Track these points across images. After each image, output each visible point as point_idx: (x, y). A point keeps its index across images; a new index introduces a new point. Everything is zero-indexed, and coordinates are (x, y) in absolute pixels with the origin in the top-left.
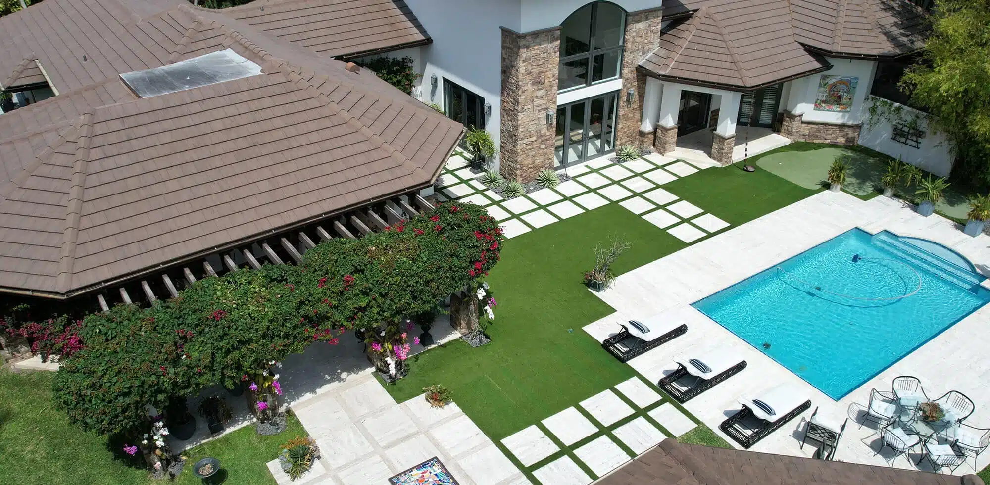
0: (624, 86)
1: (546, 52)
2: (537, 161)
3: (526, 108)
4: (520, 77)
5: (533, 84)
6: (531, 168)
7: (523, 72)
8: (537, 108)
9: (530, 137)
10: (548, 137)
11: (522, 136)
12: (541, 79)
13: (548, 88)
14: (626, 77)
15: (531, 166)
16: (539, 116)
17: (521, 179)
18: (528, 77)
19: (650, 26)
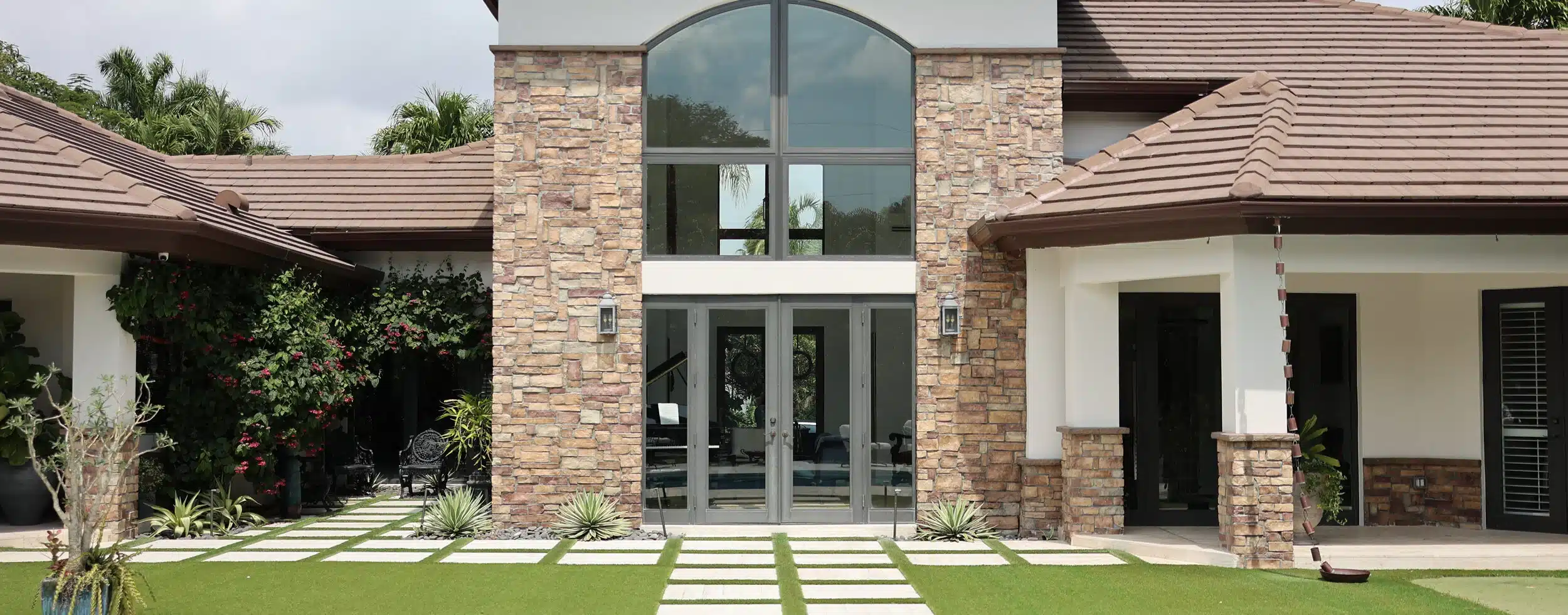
0: (926, 285)
1: (593, 114)
2: (568, 463)
3: (519, 272)
4: (498, 171)
5: (547, 202)
6: (547, 480)
7: (507, 157)
8: (563, 284)
9: (539, 371)
10: (612, 389)
11: (508, 361)
12: (579, 195)
13: (602, 225)
14: (931, 255)
15: (547, 473)
16: (572, 311)
17: (506, 509)
18: (527, 180)
19: (1013, 101)
